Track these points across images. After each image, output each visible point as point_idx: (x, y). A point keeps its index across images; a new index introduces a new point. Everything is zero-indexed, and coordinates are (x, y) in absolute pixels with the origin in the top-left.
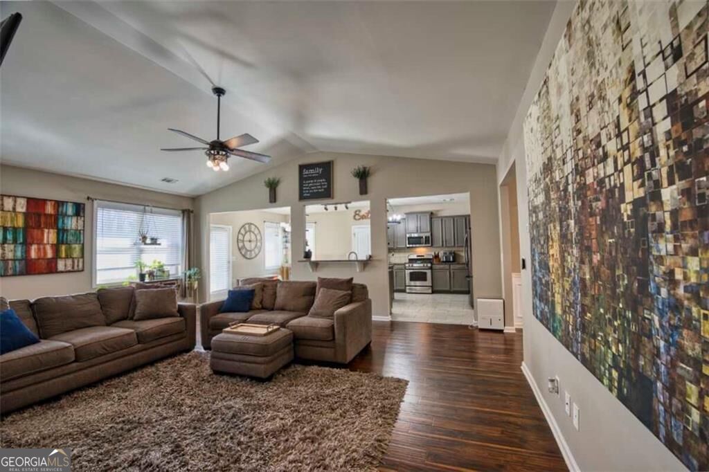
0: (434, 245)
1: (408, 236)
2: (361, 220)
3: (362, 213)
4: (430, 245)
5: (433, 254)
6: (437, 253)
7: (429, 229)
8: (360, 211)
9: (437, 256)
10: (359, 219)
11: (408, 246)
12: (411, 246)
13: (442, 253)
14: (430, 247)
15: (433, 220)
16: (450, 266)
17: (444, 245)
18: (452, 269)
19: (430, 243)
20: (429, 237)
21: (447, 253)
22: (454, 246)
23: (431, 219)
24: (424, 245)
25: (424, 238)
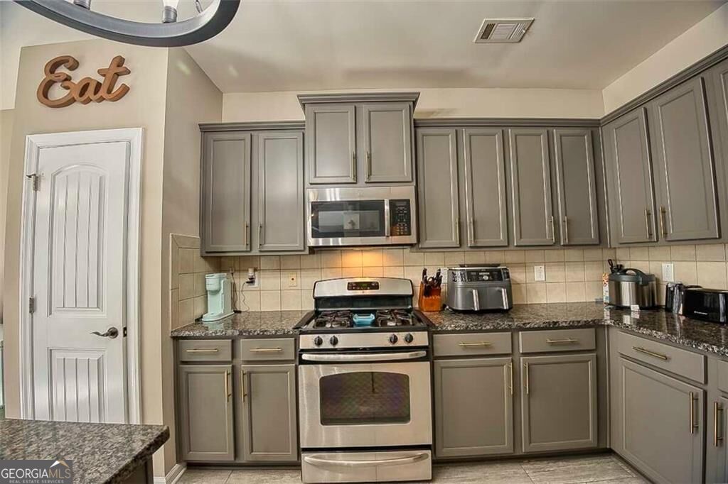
0: (427, 243)
1: (312, 196)
2: (77, 107)
3: (78, 77)
4: (412, 239)
5: (418, 280)
6: (431, 274)
8: (74, 65)
10: (69, 102)
11: (312, 242)
12: (321, 244)
13: (458, 274)
14: (408, 250)
15: (420, 131)
16: (515, 337)
17: (465, 242)
18: (525, 354)
19: (409, 234)
20: (408, 201)
21: (480, 274)
22: (506, 244)
23: (415, 127)
24: (385, 237)
25: (387, 208)
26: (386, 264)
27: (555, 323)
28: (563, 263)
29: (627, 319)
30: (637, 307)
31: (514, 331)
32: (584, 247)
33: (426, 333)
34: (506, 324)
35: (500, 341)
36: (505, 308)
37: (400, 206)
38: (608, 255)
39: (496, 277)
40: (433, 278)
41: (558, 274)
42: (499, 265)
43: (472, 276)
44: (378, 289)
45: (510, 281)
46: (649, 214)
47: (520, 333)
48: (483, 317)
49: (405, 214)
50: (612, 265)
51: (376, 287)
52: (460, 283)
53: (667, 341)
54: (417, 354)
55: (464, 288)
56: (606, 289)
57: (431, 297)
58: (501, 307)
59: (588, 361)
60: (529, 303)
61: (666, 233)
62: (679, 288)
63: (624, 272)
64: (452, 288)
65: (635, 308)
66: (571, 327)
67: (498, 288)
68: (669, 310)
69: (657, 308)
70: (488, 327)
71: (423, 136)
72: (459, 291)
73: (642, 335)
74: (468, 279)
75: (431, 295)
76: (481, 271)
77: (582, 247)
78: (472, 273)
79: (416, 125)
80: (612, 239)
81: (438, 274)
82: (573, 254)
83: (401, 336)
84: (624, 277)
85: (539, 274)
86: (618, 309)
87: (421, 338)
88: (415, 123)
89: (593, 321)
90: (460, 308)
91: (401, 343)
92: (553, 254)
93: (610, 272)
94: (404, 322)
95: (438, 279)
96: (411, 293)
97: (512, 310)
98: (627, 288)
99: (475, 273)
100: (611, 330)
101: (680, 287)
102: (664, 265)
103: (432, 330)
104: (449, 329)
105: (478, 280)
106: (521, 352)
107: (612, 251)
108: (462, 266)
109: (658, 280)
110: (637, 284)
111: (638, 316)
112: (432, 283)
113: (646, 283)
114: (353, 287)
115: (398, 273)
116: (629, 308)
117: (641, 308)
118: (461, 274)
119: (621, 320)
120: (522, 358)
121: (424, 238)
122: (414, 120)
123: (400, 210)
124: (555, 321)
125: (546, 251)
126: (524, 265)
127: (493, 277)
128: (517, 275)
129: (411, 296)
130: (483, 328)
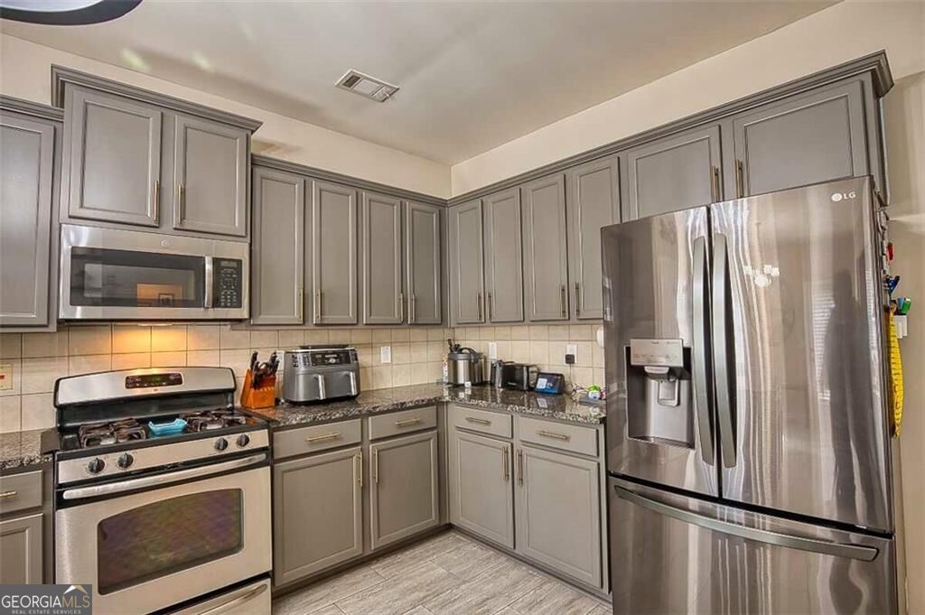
0: (263, 318)
4: (243, 312)
5: (242, 368)
6: (263, 359)
7: (238, 223)
9: (262, 377)
12: (78, 316)
13: (300, 357)
14: (227, 327)
15: (259, 171)
16: (365, 422)
17: (310, 319)
18: (373, 441)
19: (239, 305)
20: (239, 262)
21: (327, 356)
22: (355, 322)
23: (252, 164)
24: (202, 309)
25: (209, 267)
26: (191, 347)
27: (402, 404)
28: (408, 343)
29: (462, 395)
30: (469, 383)
31: (363, 416)
32: (430, 327)
33: (266, 430)
34: (354, 411)
35: (349, 430)
36: (353, 394)
37: (227, 268)
38: (448, 334)
39: (343, 359)
40: (266, 364)
41: (403, 355)
42: (347, 346)
43: (317, 359)
44: (181, 383)
45: (358, 364)
46: (480, 298)
47: (370, 418)
48: (330, 406)
49: (234, 278)
50: (451, 345)
51: (178, 381)
52: (302, 369)
53: (488, 408)
54: (250, 460)
55: (307, 374)
56: (446, 368)
57: (261, 390)
58: (349, 394)
59: (430, 439)
60: (375, 388)
61: (490, 316)
62: (500, 365)
63: (460, 351)
64: (291, 376)
65: (468, 384)
66: (417, 406)
67: (345, 373)
68: (492, 384)
69: (483, 384)
70: (338, 415)
71: (262, 178)
72: (301, 378)
73: (472, 406)
74: (313, 362)
75: (262, 387)
76: (327, 353)
77: (426, 327)
78: (317, 356)
79: (254, 162)
80: (452, 318)
81: (273, 359)
82: (418, 334)
83: (232, 440)
84: (460, 356)
85: (385, 355)
86: (456, 387)
87: (259, 439)
88: (252, 159)
89: (435, 399)
90: (301, 399)
91: (233, 448)
92: (400, 334)
93: (449, 352)
94: (231, 423)
95: (273, 365)
96: (233, 386)
97: (360, 396)
98: (462, 366)
99: (320, 356)
100: (450, 405)
101: (500, 362)
102: (490, 344)
103: (272, 426)
104: (294, 422)
105: (323, 363)
106: (370, 438)
107: (451, 332)
108: (303, 348)
109: (485, 359)
110: (470, 362)
111: (470, 393)
112: (265, 372)
113: (476, 361)
114: (135, 383)
115: (211, 360)
116: (463, 385)
117: (473, 385)
118: (304, 358)
119: (457, 396)
120: (371, 446)
121: (258, 312)
122: (252, 155)
123: (227, 273)
124: (402, 401)
125: (393, 331)
126: (370, 346)
127: (340, 360)
128: (364, 358)
129: (232, 391)
130: (333, 417)
